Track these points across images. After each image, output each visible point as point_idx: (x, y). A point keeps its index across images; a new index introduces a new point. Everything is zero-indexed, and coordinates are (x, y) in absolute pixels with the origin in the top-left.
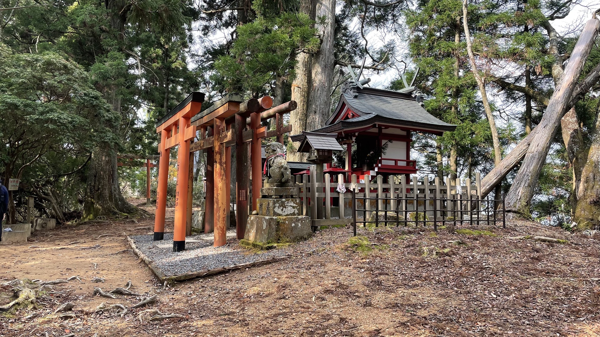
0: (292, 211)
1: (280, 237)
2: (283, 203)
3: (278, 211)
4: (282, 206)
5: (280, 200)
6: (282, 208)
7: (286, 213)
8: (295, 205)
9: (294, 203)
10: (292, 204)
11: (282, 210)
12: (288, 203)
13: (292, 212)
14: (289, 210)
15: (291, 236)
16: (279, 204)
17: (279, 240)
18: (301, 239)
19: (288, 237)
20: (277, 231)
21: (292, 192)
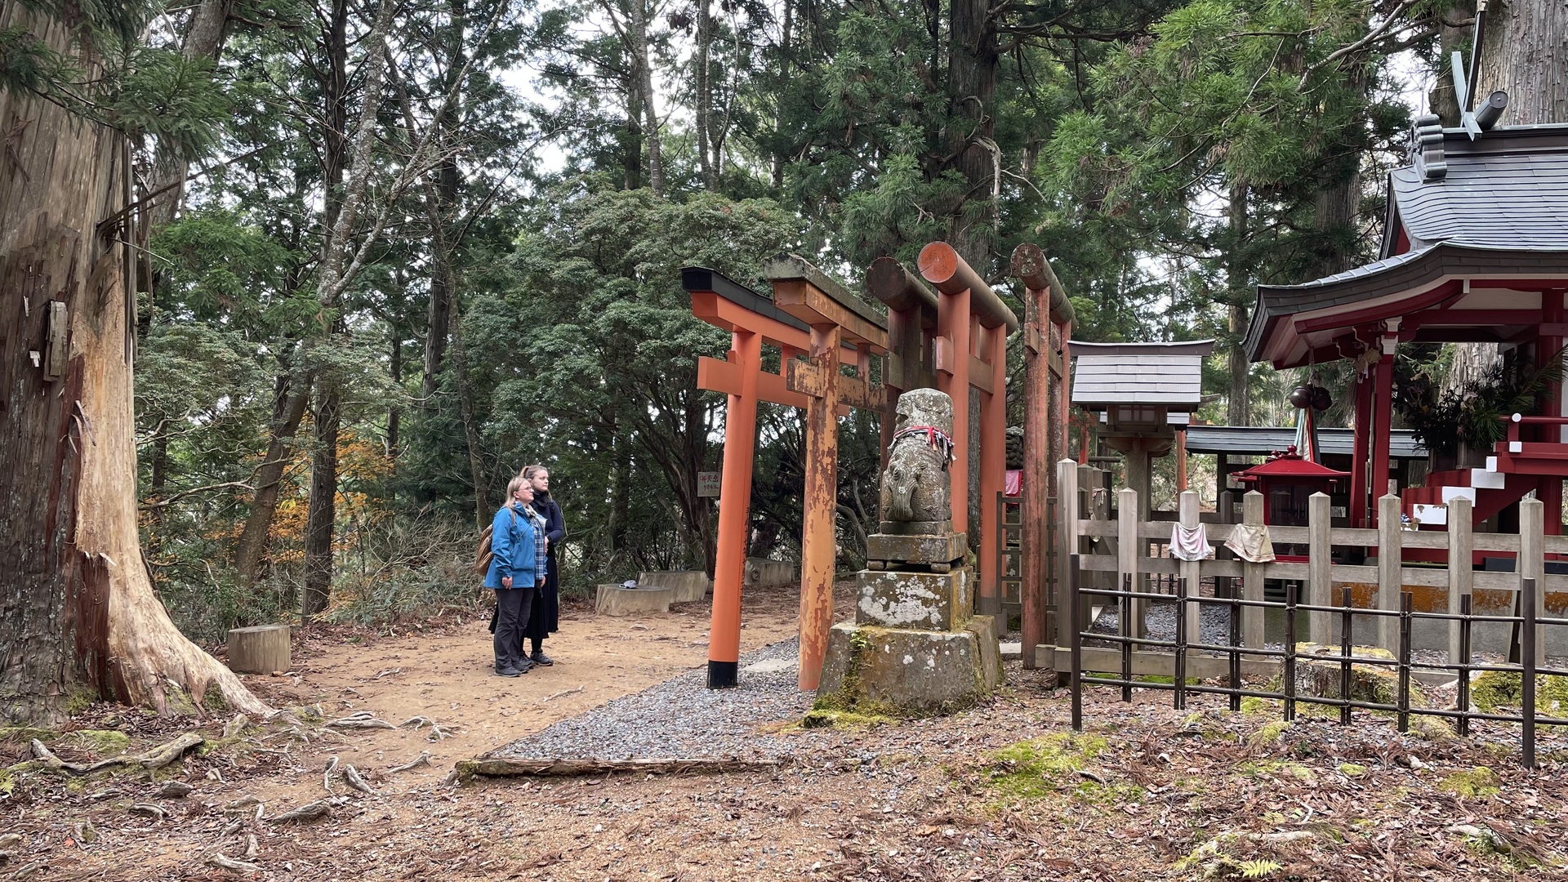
0: (921, 613)
1: (857, 692)
2: (889, 585)
3: (874, 609)
4: (884, 593)
5: (879, 576)
6: (884, 601)
7: (899, 619)
8: (930, 595)
9: (928, 588)
10: (921, 591)
11: (886, 607)
12: (906, 586)
13: (920, 618)
14: (910, 610)
15: (895, 694)
16: (875, 586)
17: (853, 701)
18: (931, 708)
19: (884, 698)
20: (850, 673)
21: (926, 550)
